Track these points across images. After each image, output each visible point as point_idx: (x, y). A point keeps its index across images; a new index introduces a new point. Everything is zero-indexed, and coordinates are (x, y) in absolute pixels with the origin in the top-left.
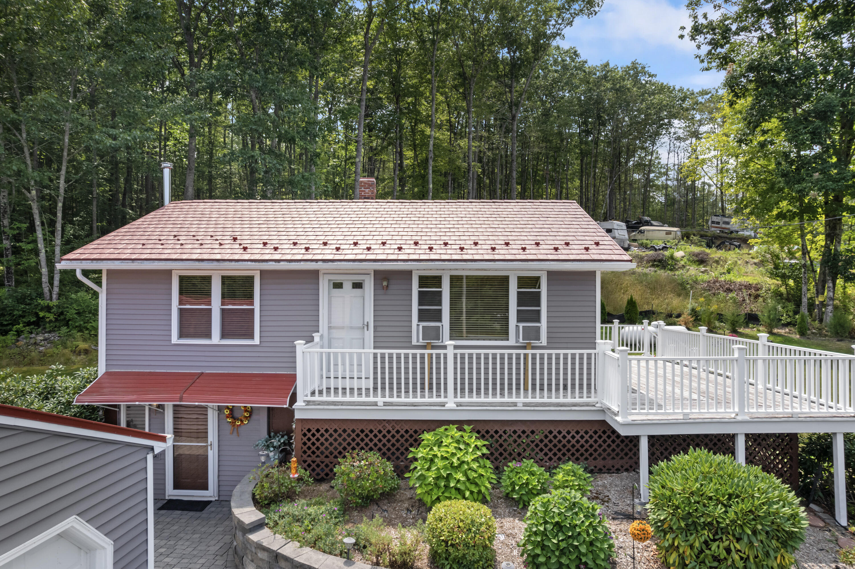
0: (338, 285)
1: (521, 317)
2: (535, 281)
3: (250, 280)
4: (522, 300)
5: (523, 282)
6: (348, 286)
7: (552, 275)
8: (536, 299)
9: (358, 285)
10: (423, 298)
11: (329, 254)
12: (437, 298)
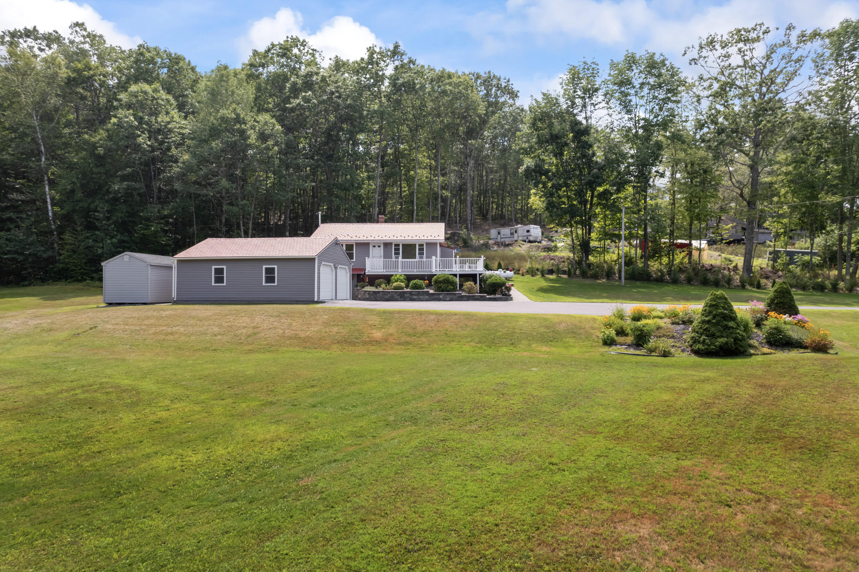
0: (374, 246)
1: (419, 254)
2: (422, 245)
3: (353, 245)
4: (419, 249)
5: (420, 245)
6: (377, 247)
7: (427, 243)
8: (423, 249)
9: (379, 246)
10: (395, 249)
11: (372, 238)
12: (399, 249)
